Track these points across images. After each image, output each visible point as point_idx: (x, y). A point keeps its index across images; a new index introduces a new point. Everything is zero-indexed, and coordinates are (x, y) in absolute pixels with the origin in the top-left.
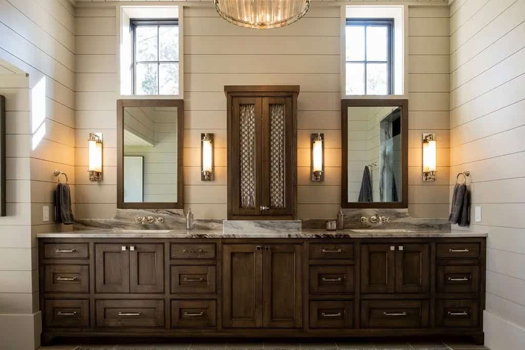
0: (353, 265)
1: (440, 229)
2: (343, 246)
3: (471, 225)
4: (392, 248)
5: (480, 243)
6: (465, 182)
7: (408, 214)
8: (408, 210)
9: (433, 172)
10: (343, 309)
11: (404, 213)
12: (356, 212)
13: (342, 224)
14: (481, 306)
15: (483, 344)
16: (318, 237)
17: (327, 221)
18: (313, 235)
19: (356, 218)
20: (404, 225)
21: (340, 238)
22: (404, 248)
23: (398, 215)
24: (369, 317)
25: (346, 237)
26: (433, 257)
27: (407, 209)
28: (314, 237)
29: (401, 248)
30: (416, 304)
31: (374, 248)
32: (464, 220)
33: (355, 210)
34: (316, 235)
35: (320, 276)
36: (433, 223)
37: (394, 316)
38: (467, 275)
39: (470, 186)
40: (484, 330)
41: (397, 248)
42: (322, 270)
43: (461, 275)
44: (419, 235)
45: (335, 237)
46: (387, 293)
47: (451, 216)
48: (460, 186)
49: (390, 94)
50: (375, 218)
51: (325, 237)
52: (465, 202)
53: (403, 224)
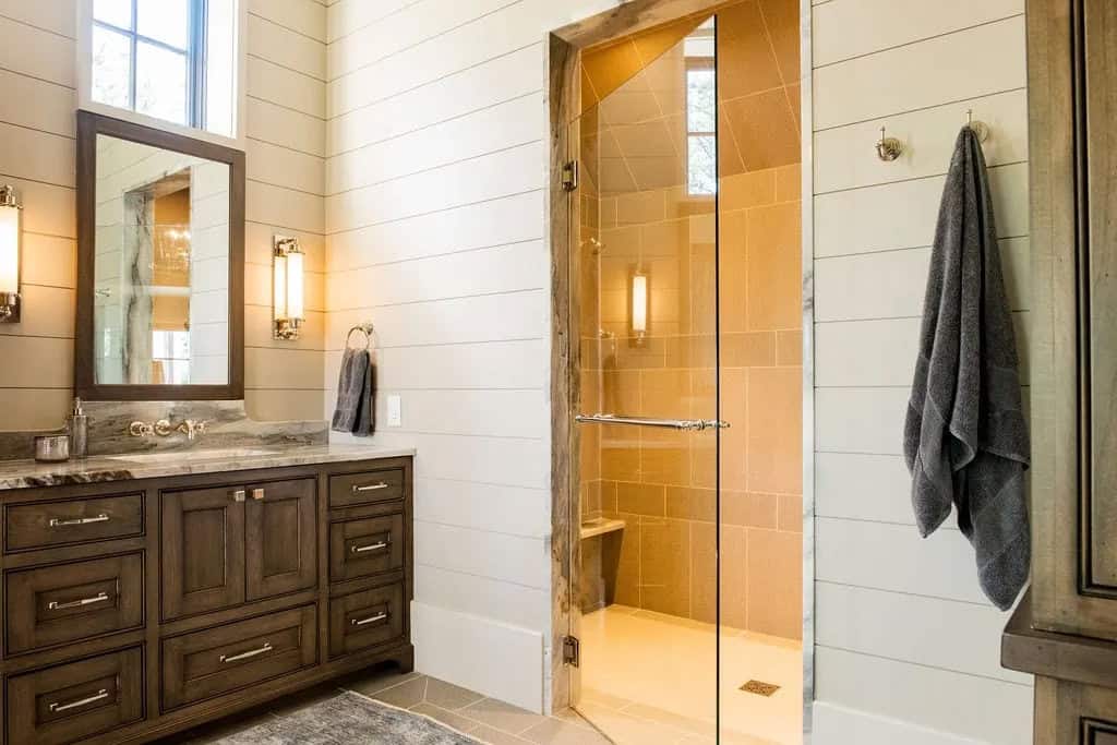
0: (141, 552)
1: (309, 443)
2: (112, 503)
3: (376, 434)
4: (240, 495)
5: (400, 469)
6: (367, 346)
7: (244, 414)
8: (245, 404)
9: (296, 321)
10: (114, 676)
11: (236, 411)
12: (117, 409)
13: (83, 442)
14: (407, 594)
15: (412, 669)
16: (35, 484)
17: (39, 437)
18: (18, 481)
19: (118, 426)
20: (238, 439)
21: (103, 481)
22: (265, 493)
23: (224, 416)
24: (184, 677)
25: (123, 477)
26: (323, 506)
27: (241, 401)
28: (23, 485)
29: (259, 493)
30: (292, 618)
31: (193, 500)
32: (365, 423)
33: (115, 406)
34: (29, 480)
35: (40, 597)
36: (294, 431)
37: (246, 658)
38: (384, 534)
39: (374, 353)
40: (412, 642)
41: (249, 495)
42: (46, 579)
43: (371, 537)
44: (296, 460)
45: (88, 480)
46: (229, 608)
47: (337, 415)
48: (355, 354)
49: (194, 126)
50: (167, 423)
51: (59, 482)
52: (368, 386)
53: (234, 436)
